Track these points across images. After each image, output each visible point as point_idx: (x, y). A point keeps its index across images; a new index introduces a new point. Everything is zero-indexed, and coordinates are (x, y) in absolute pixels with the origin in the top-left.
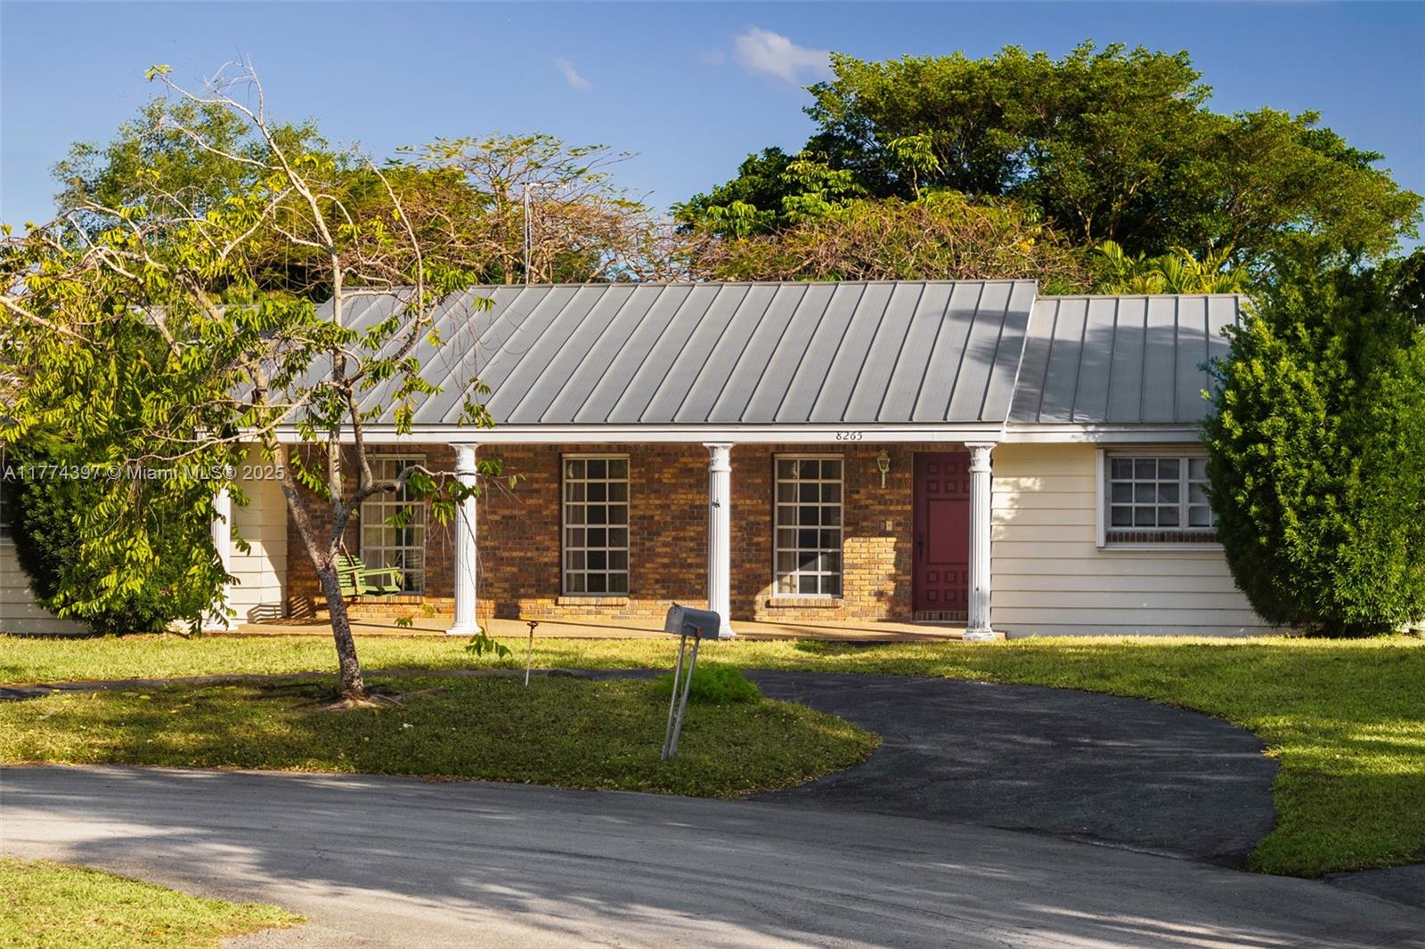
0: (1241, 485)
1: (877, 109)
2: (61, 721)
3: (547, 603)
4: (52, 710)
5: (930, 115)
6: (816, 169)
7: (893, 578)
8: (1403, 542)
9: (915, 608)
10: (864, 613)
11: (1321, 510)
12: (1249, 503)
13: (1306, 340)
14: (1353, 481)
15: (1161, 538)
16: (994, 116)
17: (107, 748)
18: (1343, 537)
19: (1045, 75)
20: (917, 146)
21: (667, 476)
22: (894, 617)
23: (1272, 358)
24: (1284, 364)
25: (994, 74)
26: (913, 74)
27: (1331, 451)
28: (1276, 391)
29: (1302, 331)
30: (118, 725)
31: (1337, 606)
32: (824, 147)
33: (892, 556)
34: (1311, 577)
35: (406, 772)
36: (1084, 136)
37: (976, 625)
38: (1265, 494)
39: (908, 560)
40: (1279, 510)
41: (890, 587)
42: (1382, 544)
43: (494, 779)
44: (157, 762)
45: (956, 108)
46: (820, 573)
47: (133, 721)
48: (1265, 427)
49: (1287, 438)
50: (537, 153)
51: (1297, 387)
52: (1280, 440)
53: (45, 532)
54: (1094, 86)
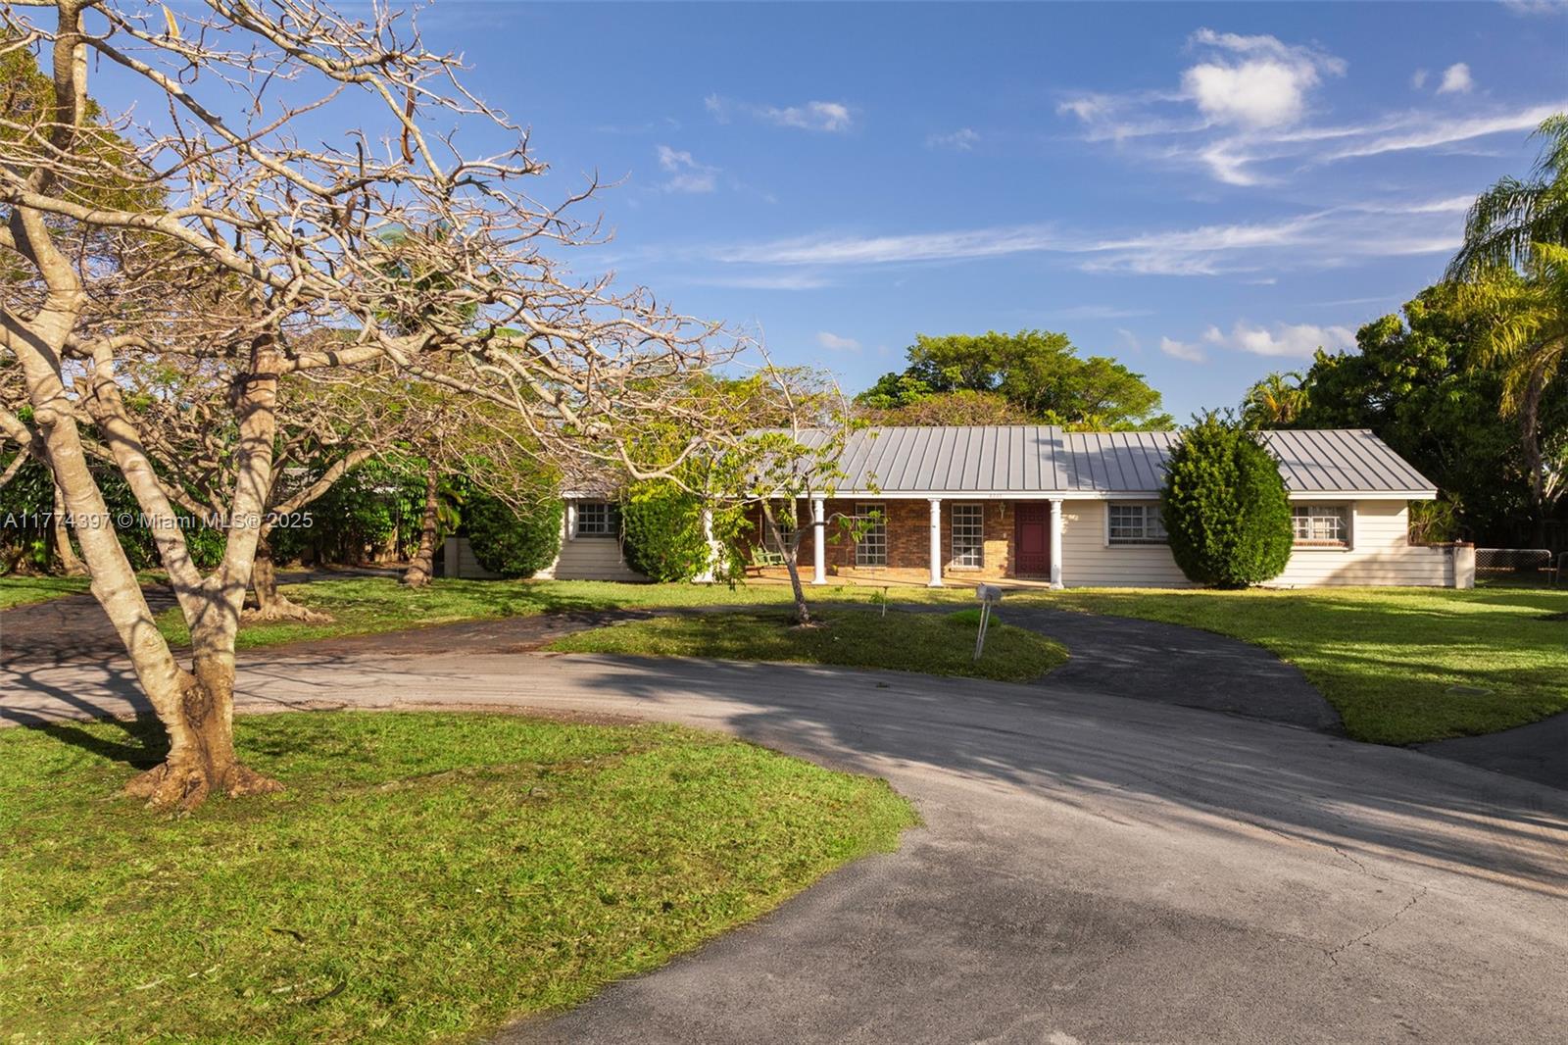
0: (1183, 519)
1: (937, 357)
2: (667, 633)
3: (850, 569)
4: (661, 627)
5: (959, 358)
6: (910, 381)
7: (1007, 559)
8: (1261, 546)
9: (1016, 572)
10: (994, 574)
11: (1224, 532)
12: (1188, 528)
13: (1213, 454)
14: (1240, 518)
15: (1135, 542)
16: (986, 359)
17: (693, 648)
18: (1234, 544)
19: (1008, 342)
20: (954, 372)
21: (903, 513)
22: (1008, 576)
23: (1197, 462)
24: (1204, 464)
25: (986, 341)
26: (952, 342)
27: (1228, 504)
28: (1200, 477)
29: (1211, 449)
30: (696, 636)
31: (1230, 575)
32: (912, 371)
33: (1006, 549)
34: (1219, 562)
35: (845, 663)
36: (1025, 366)
37: (1055, 582)
38: (1196, 524)
39: (1013, 551)
40: (1203, 531)
41: (1005, 563)
42: (1253, 547)
43: (891, 668)
44: (720, 656)
45: (970, 356)
46: (973, 557)
47: (703, 634)
48: (1196, 493)
49: (1207, 498)
50: (803, 374)
51: (1211, 475)
52: (1203, 499)
53: (632, 538)
54: (1029, 346)
